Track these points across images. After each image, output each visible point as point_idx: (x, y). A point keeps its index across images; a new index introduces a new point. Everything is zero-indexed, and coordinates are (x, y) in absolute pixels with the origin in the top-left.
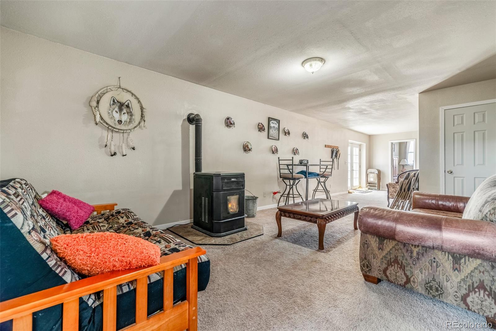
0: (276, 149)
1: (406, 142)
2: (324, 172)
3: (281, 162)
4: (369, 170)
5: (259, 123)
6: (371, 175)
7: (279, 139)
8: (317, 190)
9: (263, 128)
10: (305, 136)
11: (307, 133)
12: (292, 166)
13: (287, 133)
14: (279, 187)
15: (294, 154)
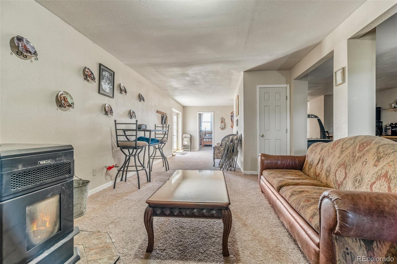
0: (110, 109)
1: (201, 114)
2: (163, 138)
3: (119, 127)
4: (184, 135)
5: (85, 68)
6: (186, 139)
7: (113, 96)
8: (155, 158)
9: (92, 76)
10: (141, 98)
11: (143, 96)
12: (135, 132)
13: (123, 90)
14: (114, 159)
15: (130, 117)
